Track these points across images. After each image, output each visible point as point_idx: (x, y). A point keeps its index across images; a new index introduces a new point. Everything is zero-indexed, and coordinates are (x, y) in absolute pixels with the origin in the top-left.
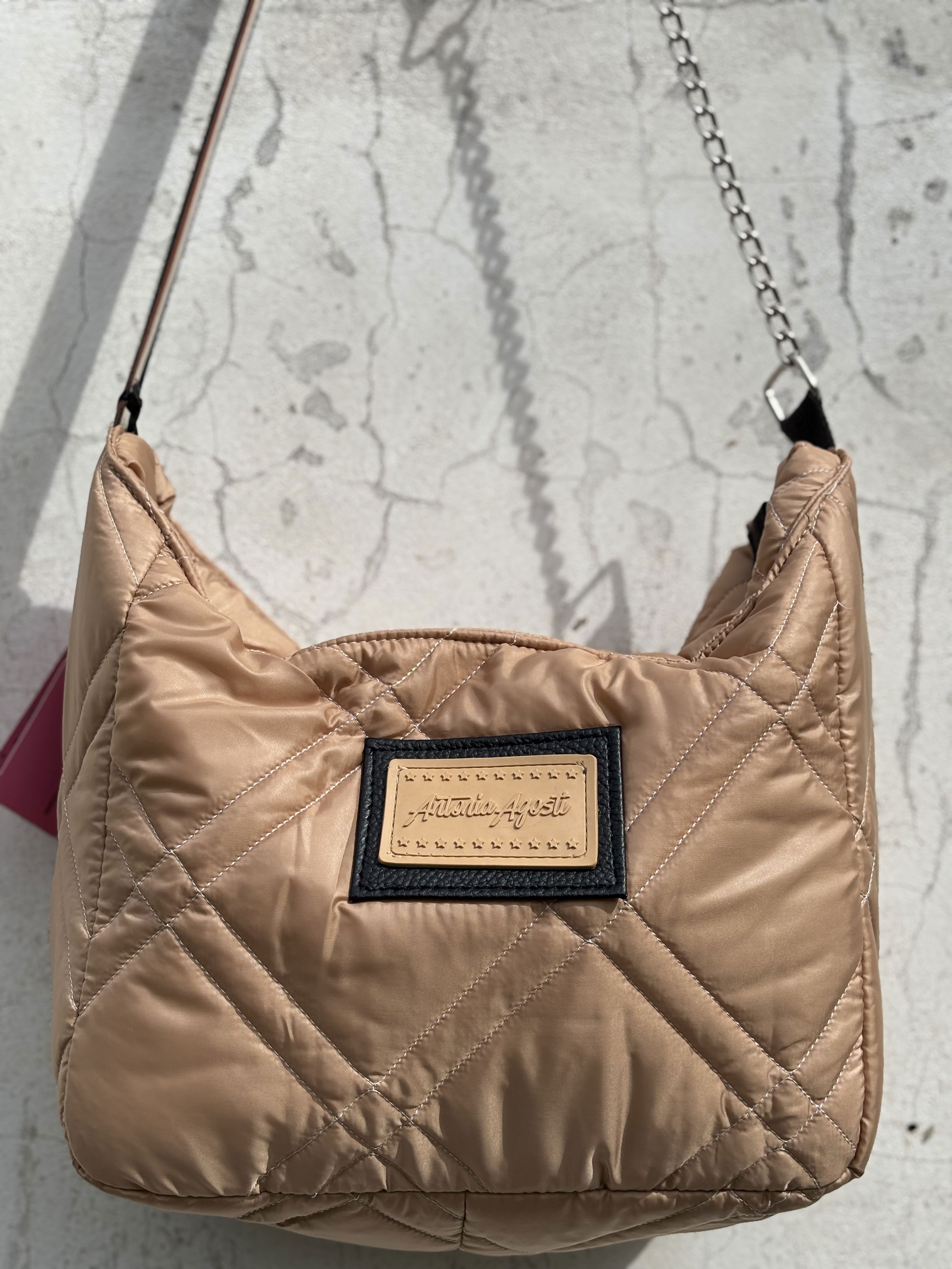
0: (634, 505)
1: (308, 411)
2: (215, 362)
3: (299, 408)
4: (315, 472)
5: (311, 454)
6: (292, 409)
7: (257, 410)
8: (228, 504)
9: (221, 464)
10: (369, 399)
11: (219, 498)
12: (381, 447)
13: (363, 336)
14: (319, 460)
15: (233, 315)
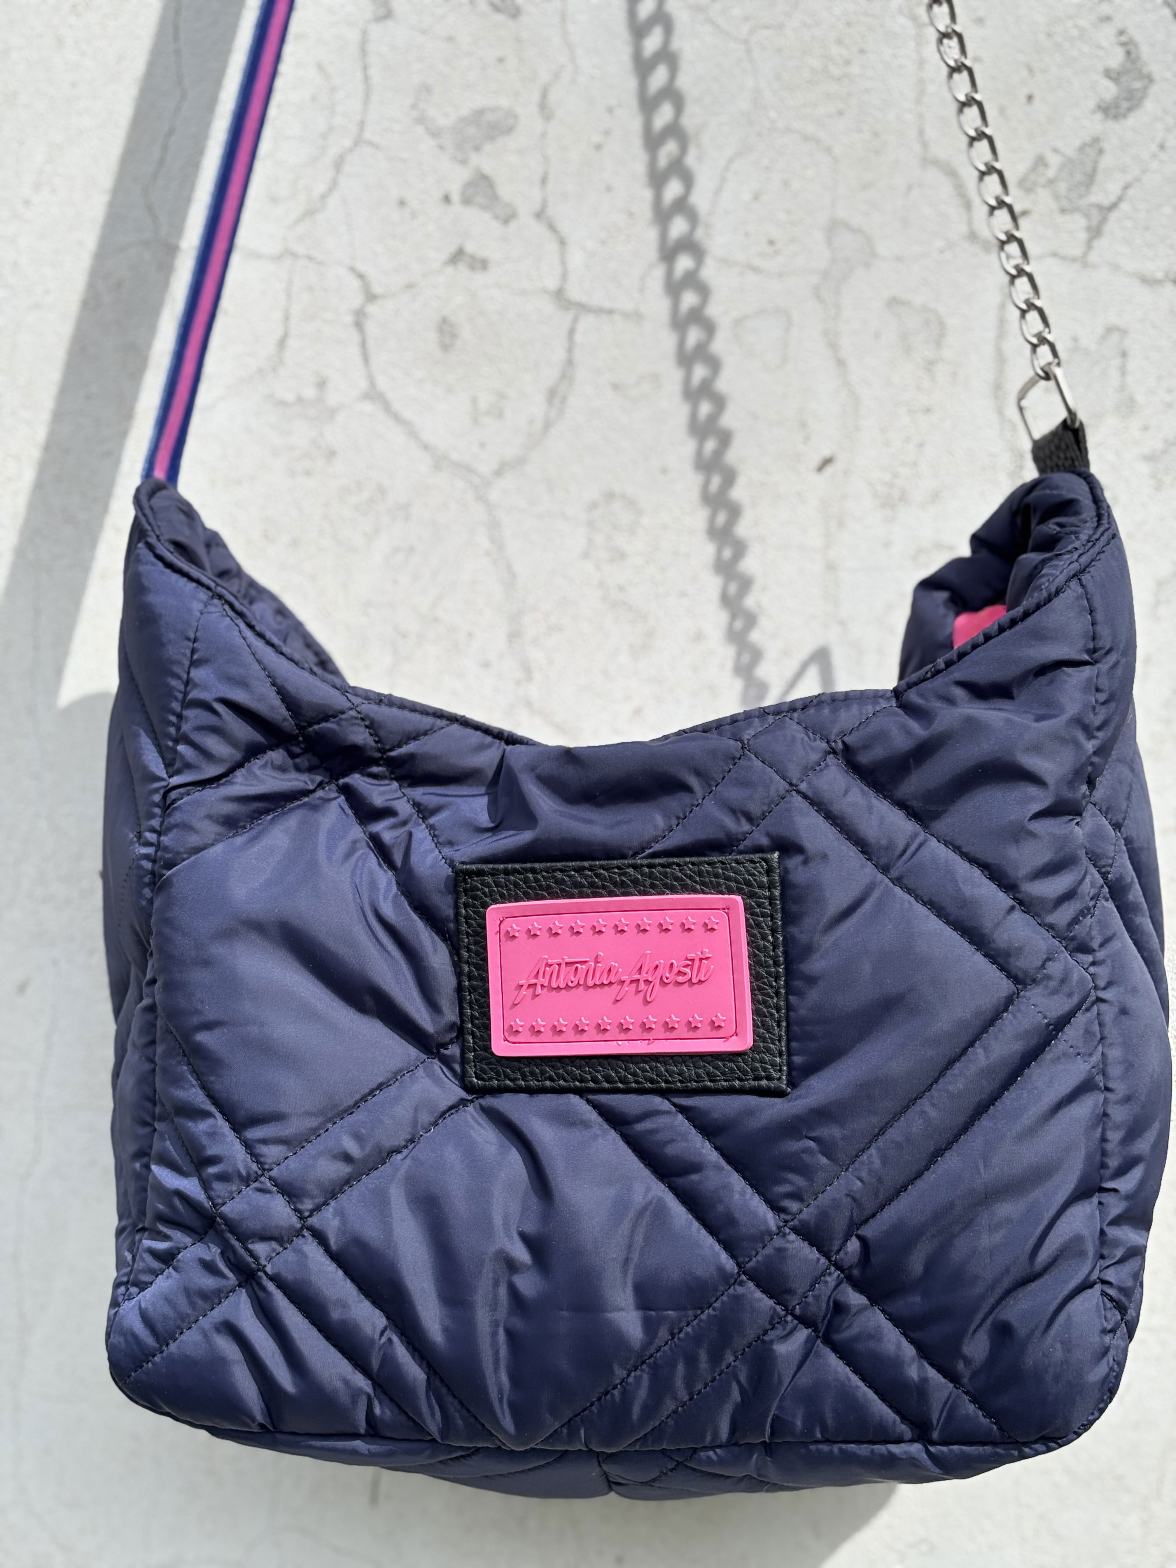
0: (894, 302)
1: (467, 201)
2: (347, 143)
3: (456, 197)
4: (479, 279)
5: (472, 257)
6: (447, 199)
7: (402, 203)
8: (371, 327)
9: (361, 276)
10: (544, 181)
11: (359, 320)
12: (562, 243)
13: (536, 97)
14: (482, 264)
15: (366, 78)
